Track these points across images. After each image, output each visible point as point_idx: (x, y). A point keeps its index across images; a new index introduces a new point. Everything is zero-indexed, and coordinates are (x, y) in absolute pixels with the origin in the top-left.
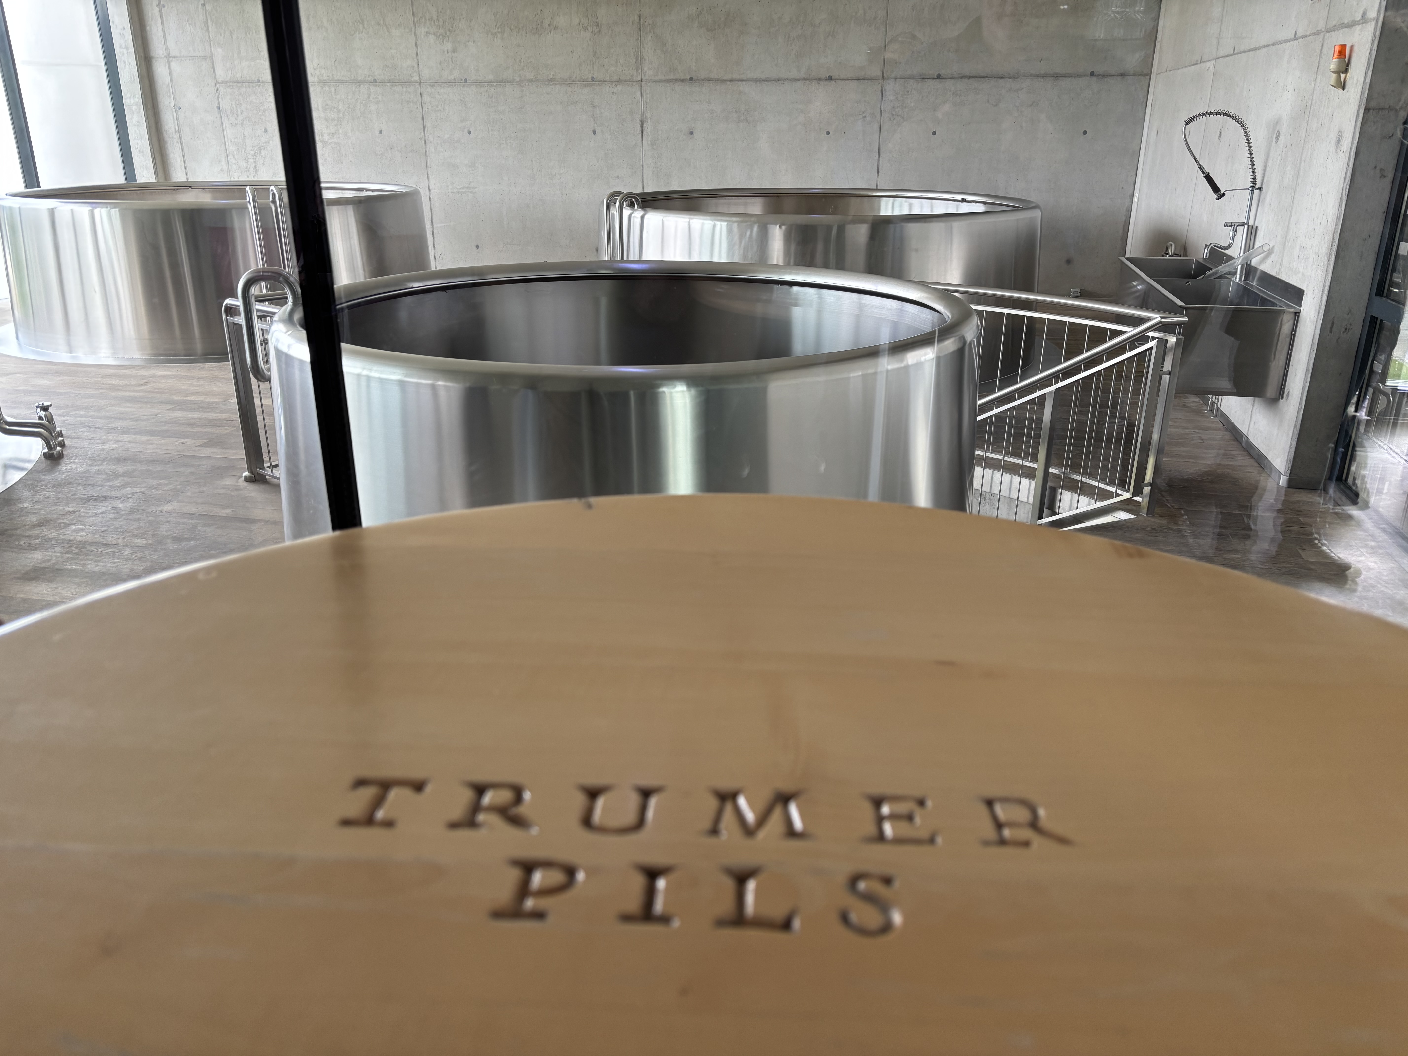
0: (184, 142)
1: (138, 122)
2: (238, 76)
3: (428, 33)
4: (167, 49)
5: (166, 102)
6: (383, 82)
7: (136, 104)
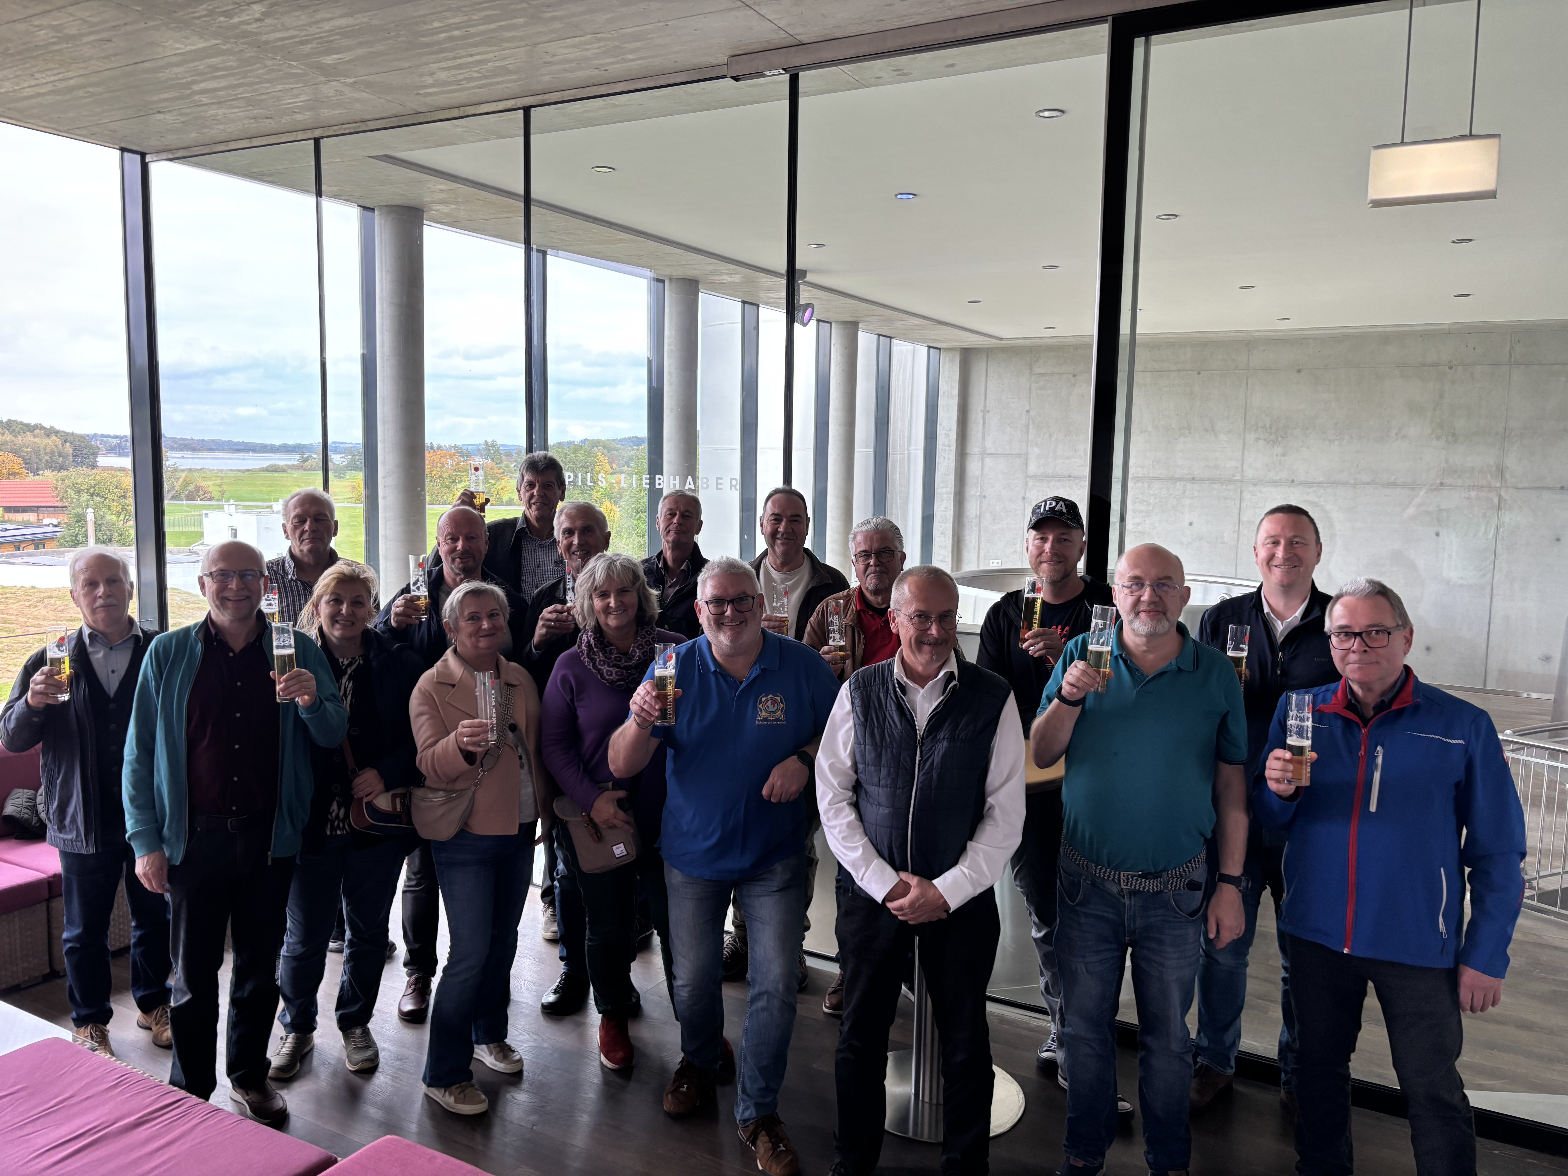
0: (982, 525)
1: (946, 508)
2: (1050, 472)
3: (1258, 439)
4: (984, 448)
5: (972, 491)
6: (1202, 480)
7: (948, 493)
